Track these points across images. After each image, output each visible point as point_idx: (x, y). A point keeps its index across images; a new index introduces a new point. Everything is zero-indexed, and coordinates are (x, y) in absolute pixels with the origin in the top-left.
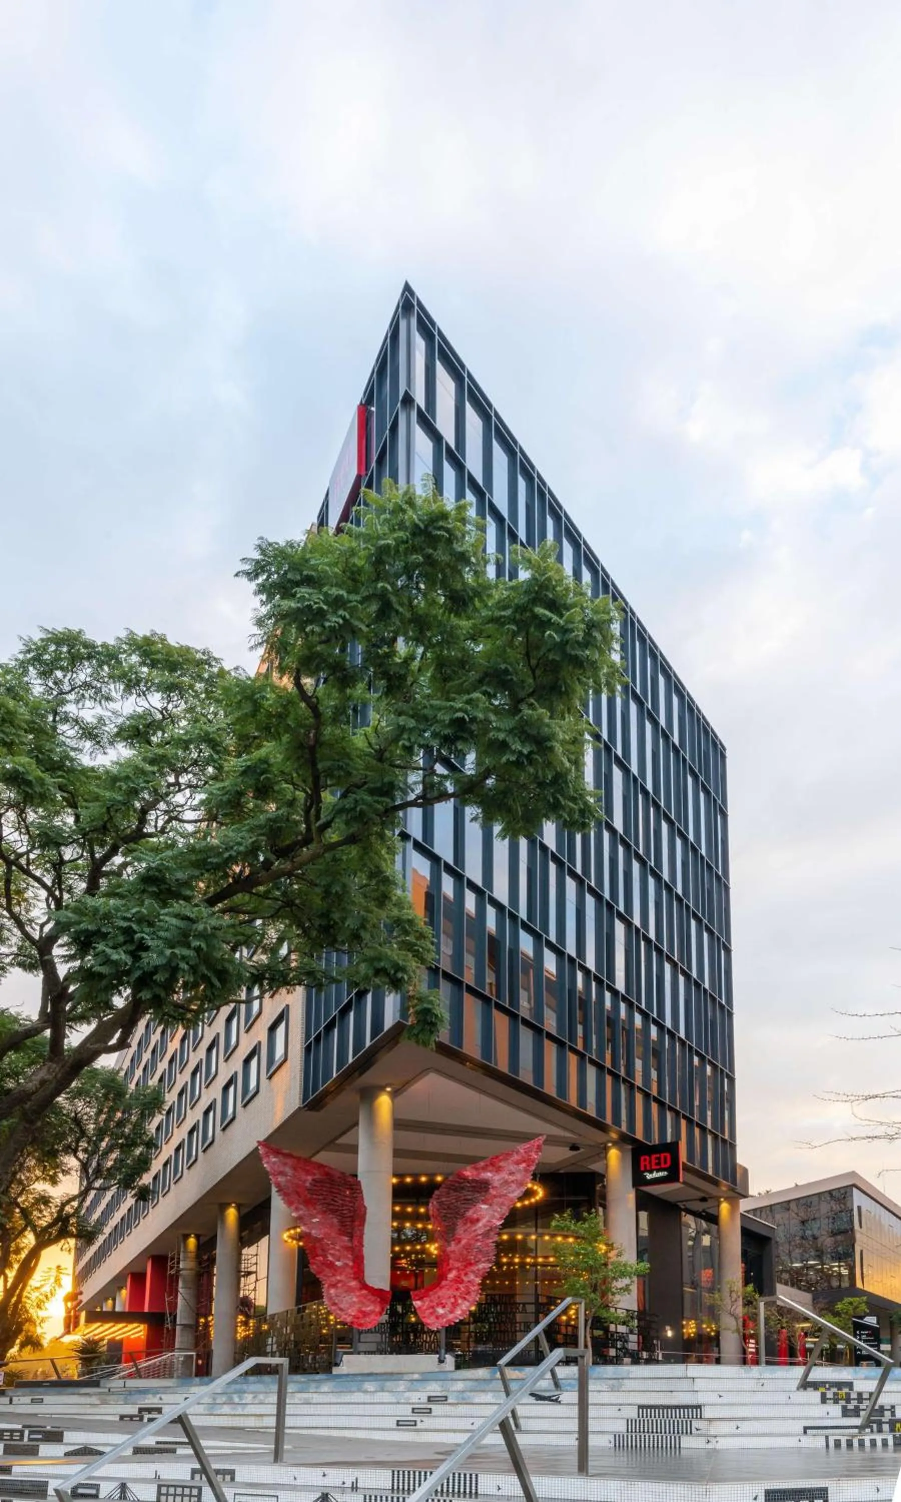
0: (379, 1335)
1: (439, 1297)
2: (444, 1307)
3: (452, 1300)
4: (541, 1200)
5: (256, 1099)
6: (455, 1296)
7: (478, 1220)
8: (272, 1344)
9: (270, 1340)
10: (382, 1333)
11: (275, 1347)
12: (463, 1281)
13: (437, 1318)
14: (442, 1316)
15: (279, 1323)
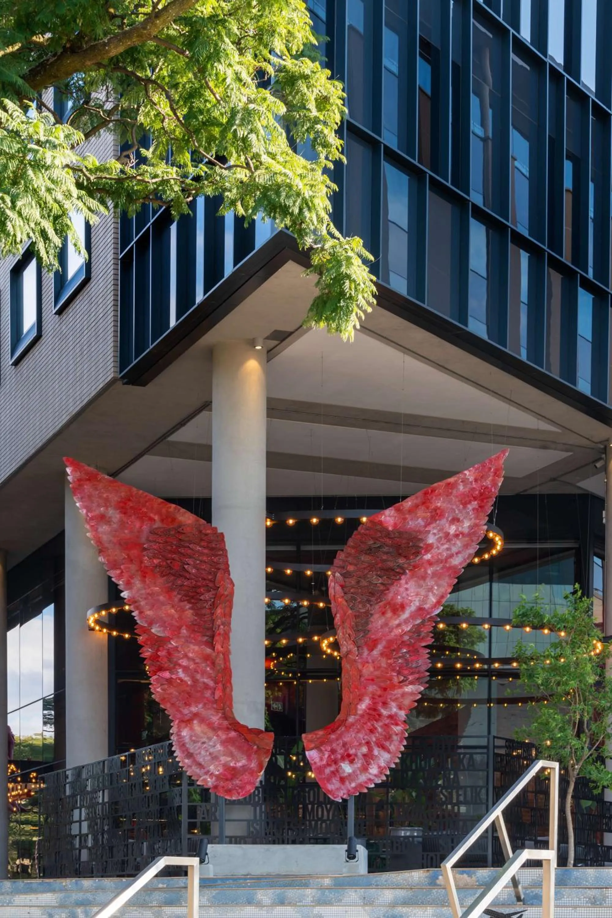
0: (250, 808)
1: (344, 745)
2: (352, 762)
3: (364, 750)
4: (501, 554)
5: (35, 351)
6: (368, 743)
7: (403, 607)
8: (80, 822)
9: (76, 812)
10: (255, 805)
11: (85, 825)
12: (380, 715)
13: (342, 780)
14: (350, 777)
15: (89, 783)
